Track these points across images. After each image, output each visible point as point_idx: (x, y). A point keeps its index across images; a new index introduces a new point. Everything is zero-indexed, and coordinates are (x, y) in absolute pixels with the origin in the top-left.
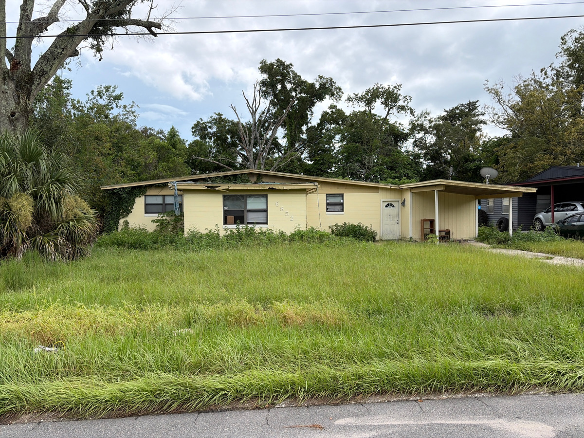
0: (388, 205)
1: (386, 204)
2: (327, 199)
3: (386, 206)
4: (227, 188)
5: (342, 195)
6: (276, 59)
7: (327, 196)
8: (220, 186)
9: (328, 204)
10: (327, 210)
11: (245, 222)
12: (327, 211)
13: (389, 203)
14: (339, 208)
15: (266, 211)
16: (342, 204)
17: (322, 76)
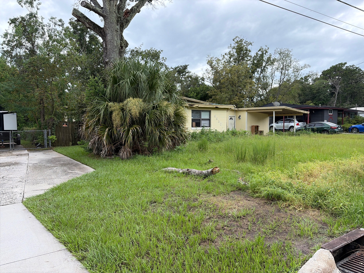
4: (198, 106)
8: (194, 105)
11: (201, 126)
13: (231, 117)
15: (209, 120)
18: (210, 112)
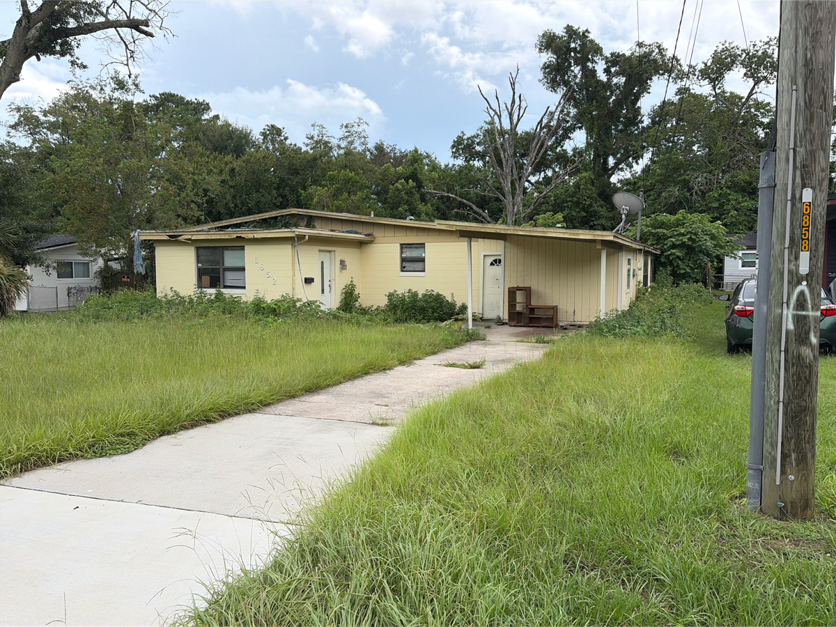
0: (495, 261)
1: (491, 260)
2: (402, 253)
3: (492, 264)
4: (190, 237)
5: (422, 246)
6: (565, 26)
7: (402, 248)
8: (182, 236)
9: (403, 260)
10: (403, 269)
11: (222, 286)
12: (402, 271)
13: (498, 258)
14: (418, 266)
15: (243, 269)
16: (423, 260)
17: (641, 43)
18: (242, 248)
